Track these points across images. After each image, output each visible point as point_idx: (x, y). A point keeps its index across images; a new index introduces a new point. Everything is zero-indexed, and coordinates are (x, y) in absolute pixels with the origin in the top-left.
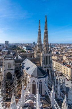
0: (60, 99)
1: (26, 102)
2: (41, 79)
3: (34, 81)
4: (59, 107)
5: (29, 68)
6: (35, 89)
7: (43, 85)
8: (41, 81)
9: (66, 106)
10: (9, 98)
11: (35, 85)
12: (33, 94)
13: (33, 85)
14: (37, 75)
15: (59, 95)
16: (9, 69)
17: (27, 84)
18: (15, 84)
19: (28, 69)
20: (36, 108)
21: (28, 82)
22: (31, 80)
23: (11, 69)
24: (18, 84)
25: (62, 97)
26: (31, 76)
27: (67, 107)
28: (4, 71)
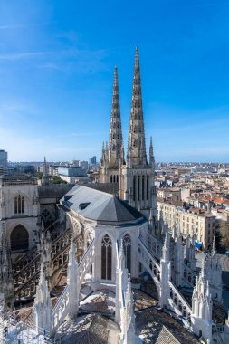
0: (185, 287)
1: (82, 303)
2: (128, 230)
3: (106, 239)
4: (178, 294)
5: (88, 204)
6: (110, 261)
7: (134, 249)
8: (127, 235)
9: (205, 292)
10: (23, 299)
11: (110, 249)
12: (103, 277)
13: (103, 249)
14: (115, 218)
15: (181, 275)
16: (18, 214)
17: (82, 251)
18: (45, 253)
19: (83, 206)
20: (114, 313)
21: (85, 244)
22: (97, 235)
23: (26, 213)
24: (53, 251)
25: (190, 279)
26: (95, 223)
27: (207, 294)
28: (3, 219)
